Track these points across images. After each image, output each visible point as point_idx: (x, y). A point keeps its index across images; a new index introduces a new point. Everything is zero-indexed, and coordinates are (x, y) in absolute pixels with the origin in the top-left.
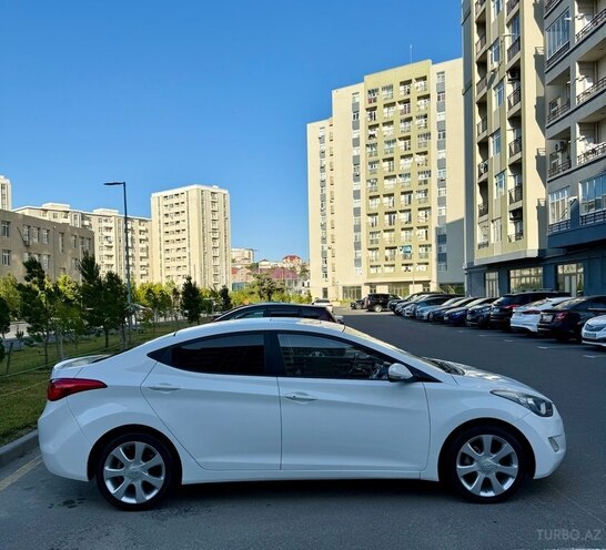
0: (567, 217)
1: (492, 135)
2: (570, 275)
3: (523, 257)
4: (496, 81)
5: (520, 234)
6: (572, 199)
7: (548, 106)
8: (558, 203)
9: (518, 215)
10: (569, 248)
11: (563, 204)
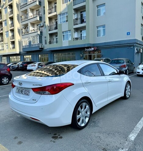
0: (28, 44)
1: (4, 21)
2: (28, 58)
3: (15, 53)
4: (4, 7)
5: (14, 48)
6: (29, 40)
7: (20, 17)
8: (25, 41)
9: (13, 43)
10: (27, 52)
11: (26, 41)
